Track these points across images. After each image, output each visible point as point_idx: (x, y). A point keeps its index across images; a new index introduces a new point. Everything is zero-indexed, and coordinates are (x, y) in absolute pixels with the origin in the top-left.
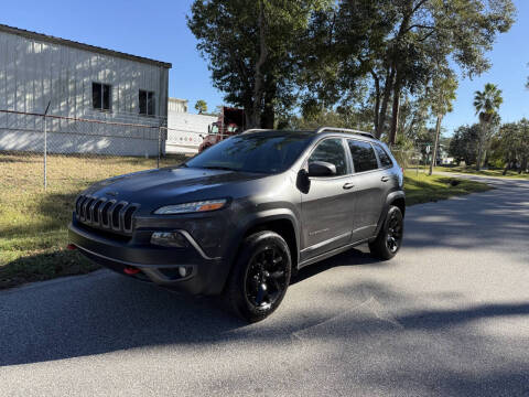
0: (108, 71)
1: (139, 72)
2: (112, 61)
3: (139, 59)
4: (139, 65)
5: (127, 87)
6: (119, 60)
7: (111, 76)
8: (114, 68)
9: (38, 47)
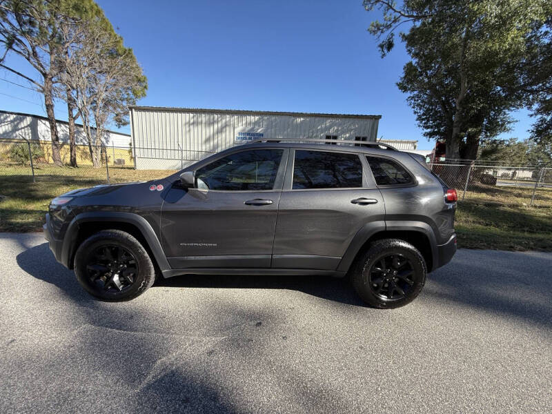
0: (336, 128)
1: (357, 125)
2: (338, 121)
3: (357, 117)
4: (356, 120)
5: (347, 135)
6: (343, 119)
7: (338, 130)
8: (340, 125)
9: (299, 120)
